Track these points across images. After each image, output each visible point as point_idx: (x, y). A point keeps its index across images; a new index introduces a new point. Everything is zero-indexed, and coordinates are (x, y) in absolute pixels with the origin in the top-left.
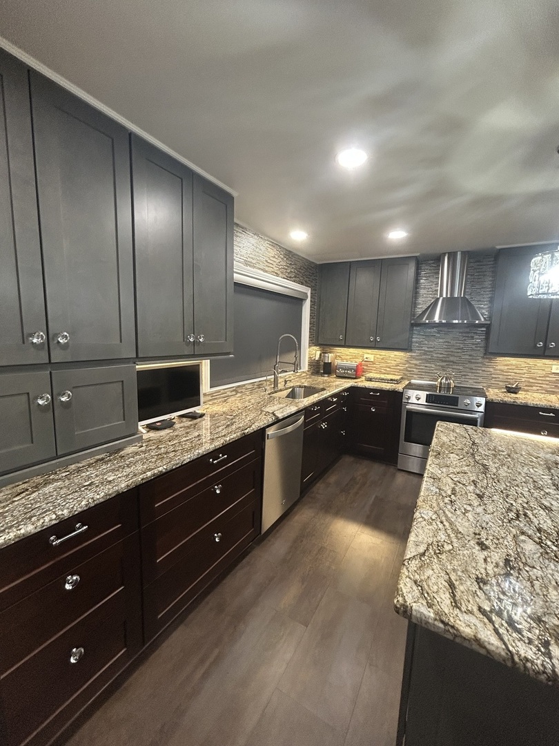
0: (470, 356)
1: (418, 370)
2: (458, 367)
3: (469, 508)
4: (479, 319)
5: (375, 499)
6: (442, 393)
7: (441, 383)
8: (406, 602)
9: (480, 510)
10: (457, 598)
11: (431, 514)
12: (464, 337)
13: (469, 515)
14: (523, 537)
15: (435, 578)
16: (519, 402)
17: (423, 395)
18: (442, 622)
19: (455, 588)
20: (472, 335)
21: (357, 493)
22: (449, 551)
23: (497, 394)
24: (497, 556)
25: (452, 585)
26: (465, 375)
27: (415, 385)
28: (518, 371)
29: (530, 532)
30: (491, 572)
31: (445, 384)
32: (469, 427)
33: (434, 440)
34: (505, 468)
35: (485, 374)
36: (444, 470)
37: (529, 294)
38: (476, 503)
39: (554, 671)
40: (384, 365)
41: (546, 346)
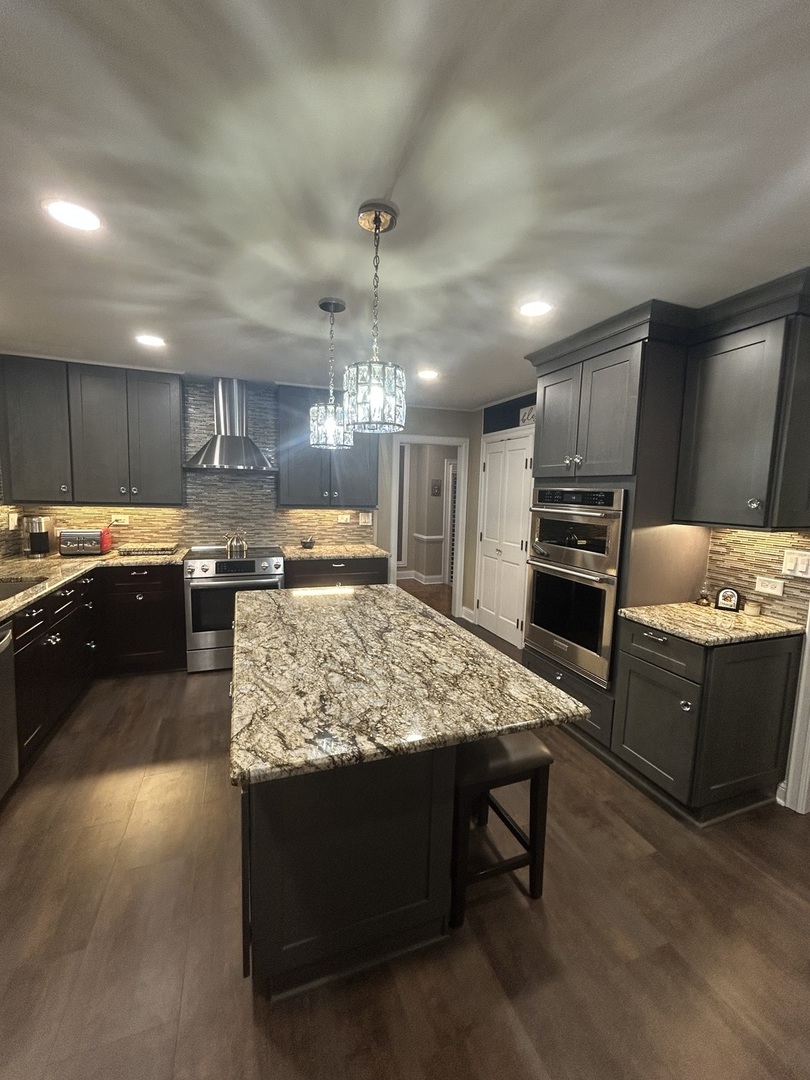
0: (262, 509)
1: (199, 533)
2: (249, 524)
3: (285, 668)
4: (266, 465)
5: (162, 723)
6: (236, 558)
7: (231, 546)
8: (242, 769)
9: (295, 666)
10: (288, 742)
11: (249, 687)
12: (252, 486)
13: (286, 674)
14: (331, 674)
15: (266, 739)
16: (314, 556)
17: (211, 564)
18: (278, 766)
19: (284, 736)
20: (261, 484)
21: (131, 727)
22: (274, 711)
23: (293, 552)
24: (313, 697)
25: (281, 736)
26: (258, 534)
27: (197, 552)
28: (311, 524)
29: (335, 668)
30: (310, 711)
31: (236, 546)
32: (271, 592)
33: (237, 614)
34: (311, 622)
35: (278, 530)
36: (254, 641)
37: (311, 443)
38: (290, 661)
39: (359, 752)
40: (147, 529)
41: (331, 496)
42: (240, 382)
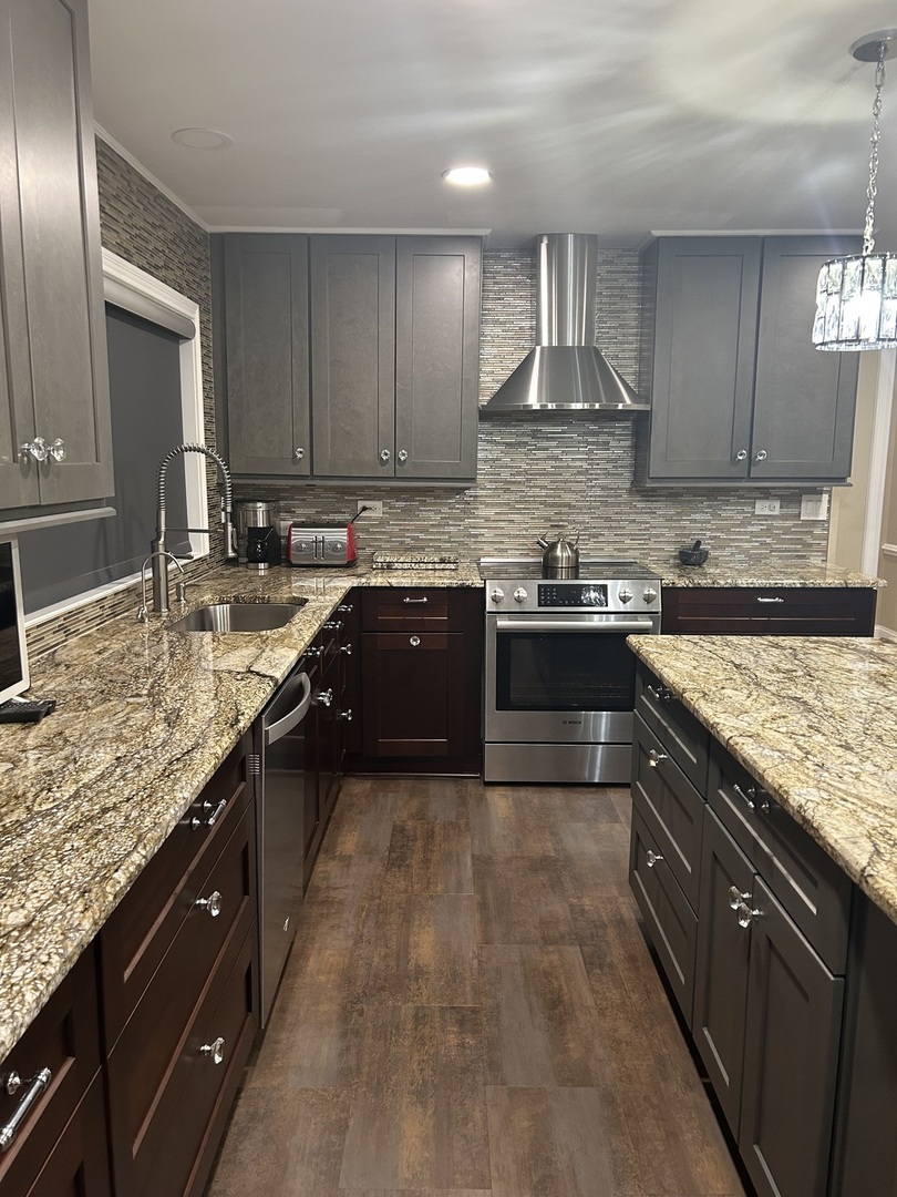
0: (604, 488)
2: (580, 518)
4: (623, 401)
5: (473, 863)
12: (589, 443)
17: (531, 588)
20: (606, 438)
21: (426, 862)
26: (595, 536)
31: (561, 558)
37: (817, 338)
41: (750, 460)
42: (579, 238)
